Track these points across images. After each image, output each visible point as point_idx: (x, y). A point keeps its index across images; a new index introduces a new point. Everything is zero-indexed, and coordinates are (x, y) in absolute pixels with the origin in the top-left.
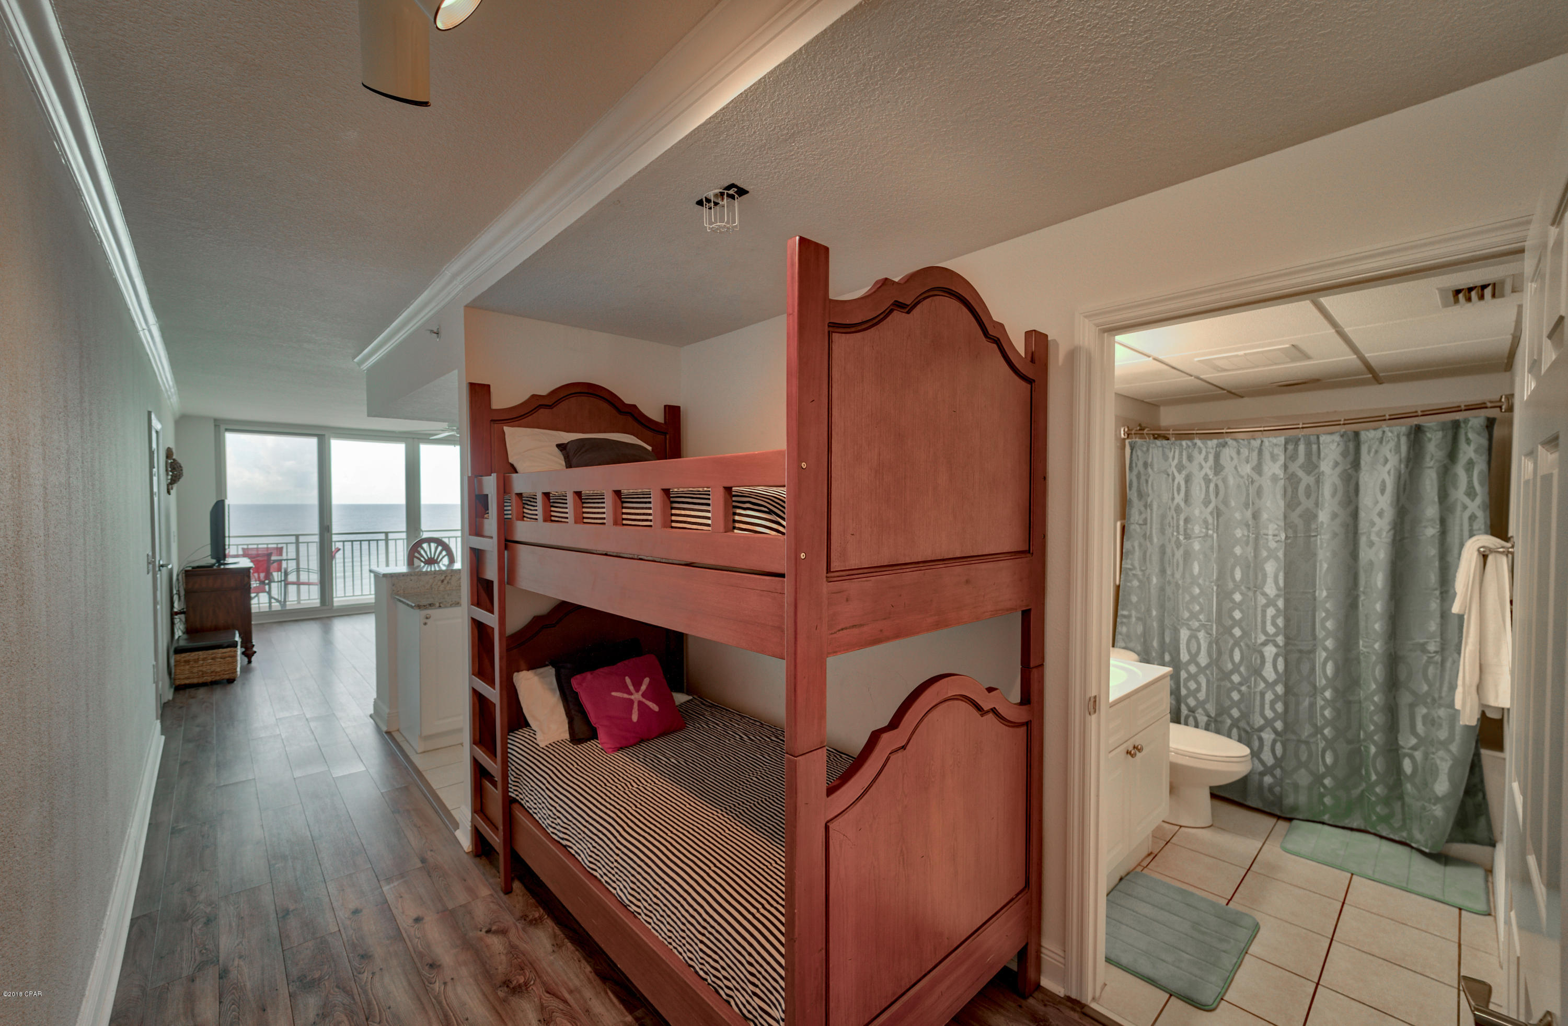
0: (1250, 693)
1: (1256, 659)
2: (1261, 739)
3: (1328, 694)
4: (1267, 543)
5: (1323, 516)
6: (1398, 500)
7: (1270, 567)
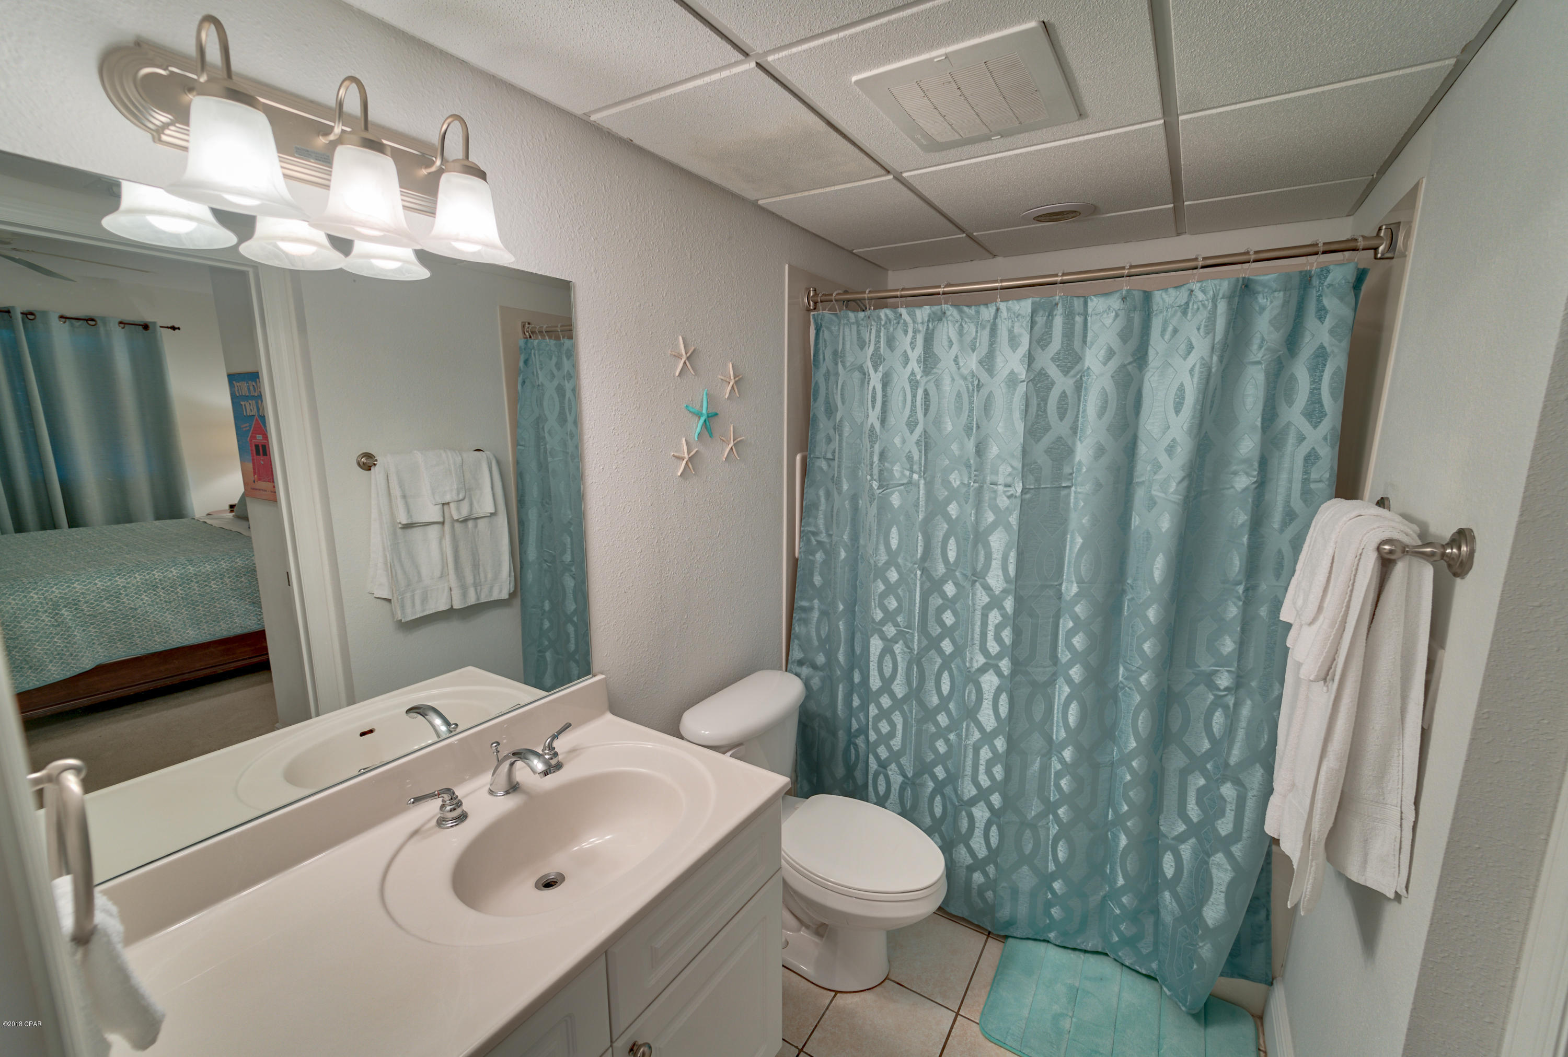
0: (960, 744)
1: (970, 693)
2: (971, 818)
3: (1067, 754)
4: (995, 499)
5: (1083, 452)
6: (1201, 425)
7: (998, 541)
